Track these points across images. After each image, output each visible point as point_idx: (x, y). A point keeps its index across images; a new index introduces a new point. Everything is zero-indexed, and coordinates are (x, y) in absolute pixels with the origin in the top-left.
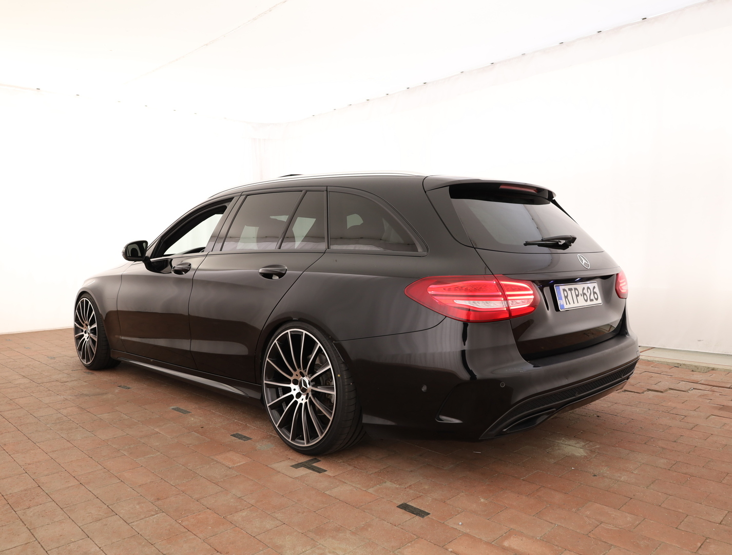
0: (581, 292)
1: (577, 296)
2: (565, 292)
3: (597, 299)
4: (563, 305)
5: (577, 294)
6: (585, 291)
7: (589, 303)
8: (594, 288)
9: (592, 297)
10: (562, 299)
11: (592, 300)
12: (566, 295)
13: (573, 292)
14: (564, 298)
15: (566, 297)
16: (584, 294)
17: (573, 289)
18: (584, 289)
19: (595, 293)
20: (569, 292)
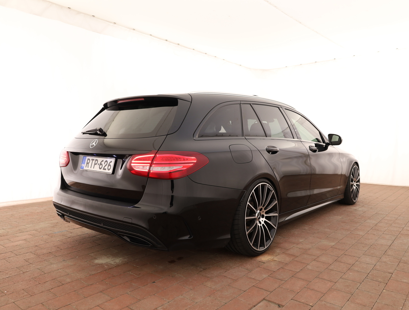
0: (99, 162)
1: (95, 164)
2: (89, 161)
3: (109, 170)
4: (84, 167)
5: (96, 163)
6: (103, 163)
7: (102, 170)
8: (111, 162)
9: (106, 167)
10: (84, 164)
11: (104, 169)
12: (88, 162)
13: (94, 162)
14: (86, 164)
15: (88, 163)
16: (101, 164)
17: (95, 160)
18: (103, 161)
19: (109, 165)
20: (91, 161)
